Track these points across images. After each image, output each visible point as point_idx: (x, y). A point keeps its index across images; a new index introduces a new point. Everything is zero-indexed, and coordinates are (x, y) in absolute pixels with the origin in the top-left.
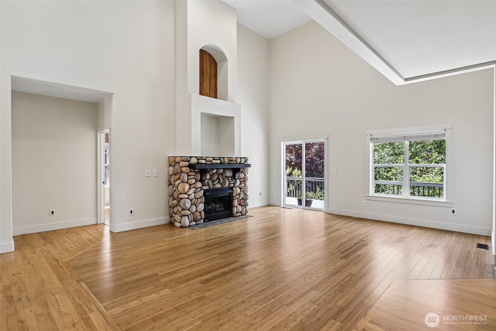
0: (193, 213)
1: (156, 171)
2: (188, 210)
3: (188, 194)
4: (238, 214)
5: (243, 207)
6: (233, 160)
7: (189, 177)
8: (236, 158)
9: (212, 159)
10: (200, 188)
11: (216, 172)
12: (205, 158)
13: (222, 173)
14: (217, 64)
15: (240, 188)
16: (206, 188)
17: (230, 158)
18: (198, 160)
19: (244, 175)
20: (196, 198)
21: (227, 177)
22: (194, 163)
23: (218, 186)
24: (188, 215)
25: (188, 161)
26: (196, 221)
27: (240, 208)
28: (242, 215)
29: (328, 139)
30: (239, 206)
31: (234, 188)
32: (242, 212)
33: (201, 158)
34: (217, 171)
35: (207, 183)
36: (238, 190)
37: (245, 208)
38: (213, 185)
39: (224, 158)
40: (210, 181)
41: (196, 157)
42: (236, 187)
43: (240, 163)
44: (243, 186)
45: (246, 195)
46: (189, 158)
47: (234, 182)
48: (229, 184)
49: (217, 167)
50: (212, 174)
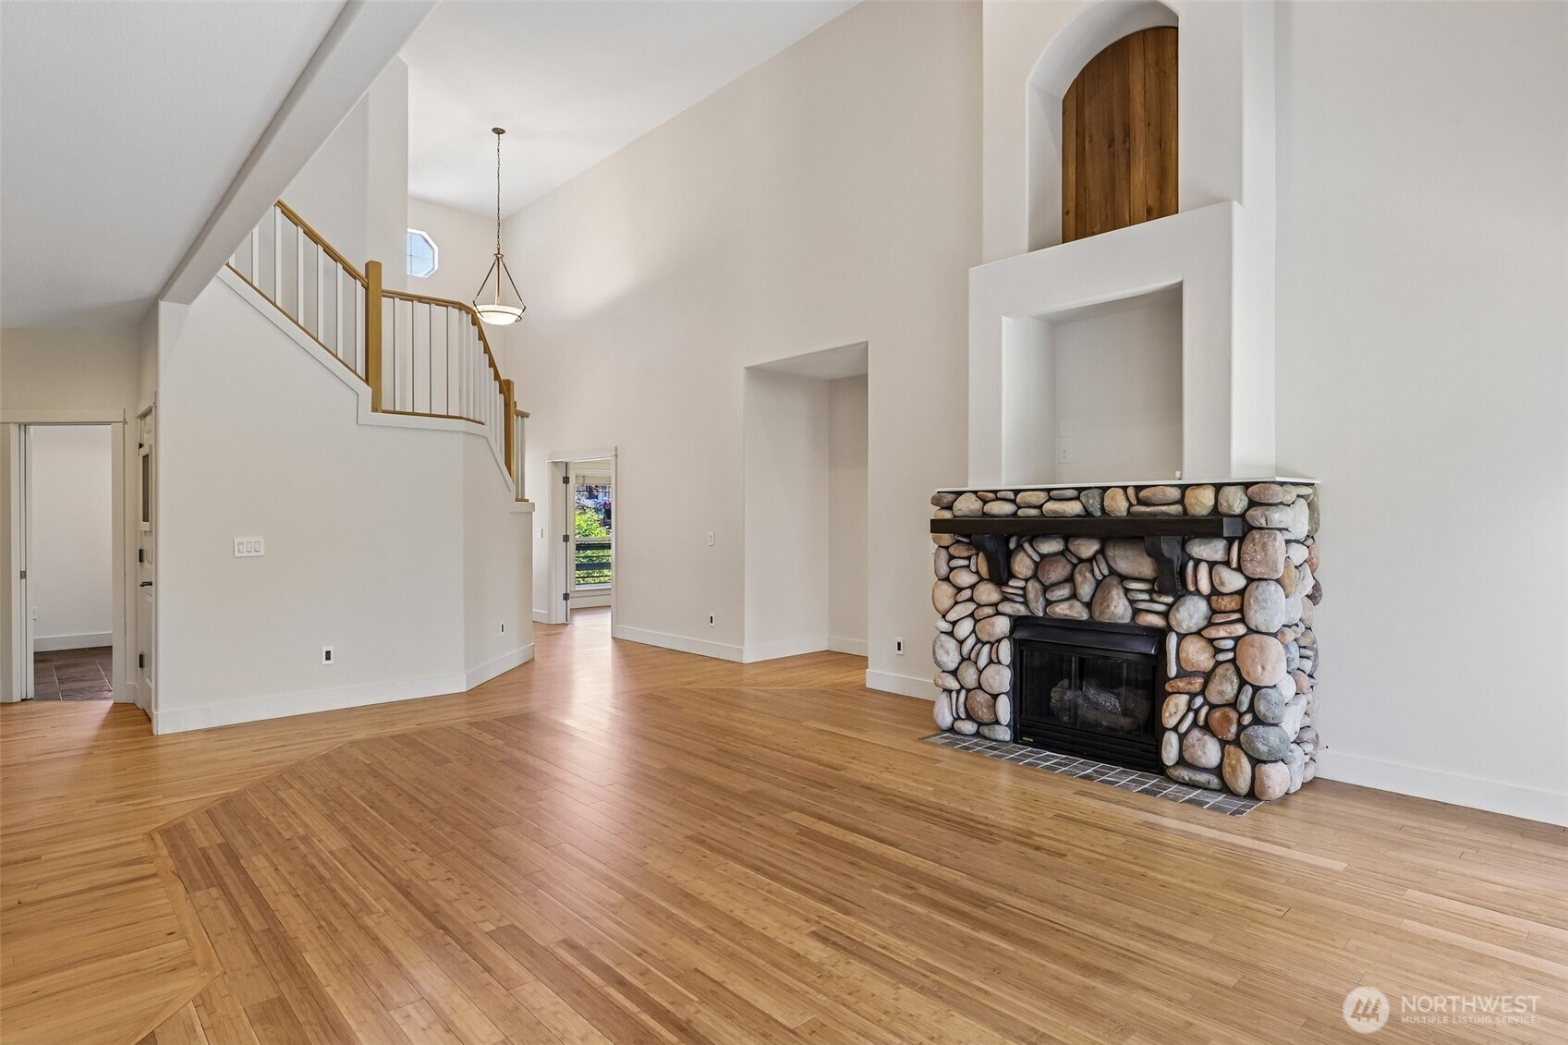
0: (968, 691)
2: (954, 673)
3: (952, 617)
4: (1185, 774)
5: (1234, 750)
6: (1154, 499)
7: (955, 563)
8: (1184, 488)
9: (1039, 498)
10: (995, 605)
11: (1062, 553)
12: (1011, 495)
13: (1094, 557)
15: (1213, 646)
16: (1014, 609)
17: (1138, 489)
18: (983, 502)
19: (1250, 580)
20: (976, 640)
21: (1123, 578)
22: (968, 514)
23: (1067, 612)
24: (950, 691)
25: (949, 507)
26: (980, 724)
27: (1209, 753)
28: (1226, 789)
30: (1196, 733)
31: (1172, 640)
32: (1228, 774)
33: (991, 496)
34: (1067, 549)
35: (1020, 592)
36: (1198, 655)
37: (1249, 760)
38: (1049, 603)
39: (1102, 490)
40: (1033, 587)
41: (975, 492)
42: (1181, 637)
43: (1212, 512)
44: (1237, 639)
45: (1256, 689)
46: (950, 497)
47: (1161, 608)
48: (1136, 612)
49: (1067, 529)
50: (1043, 557)
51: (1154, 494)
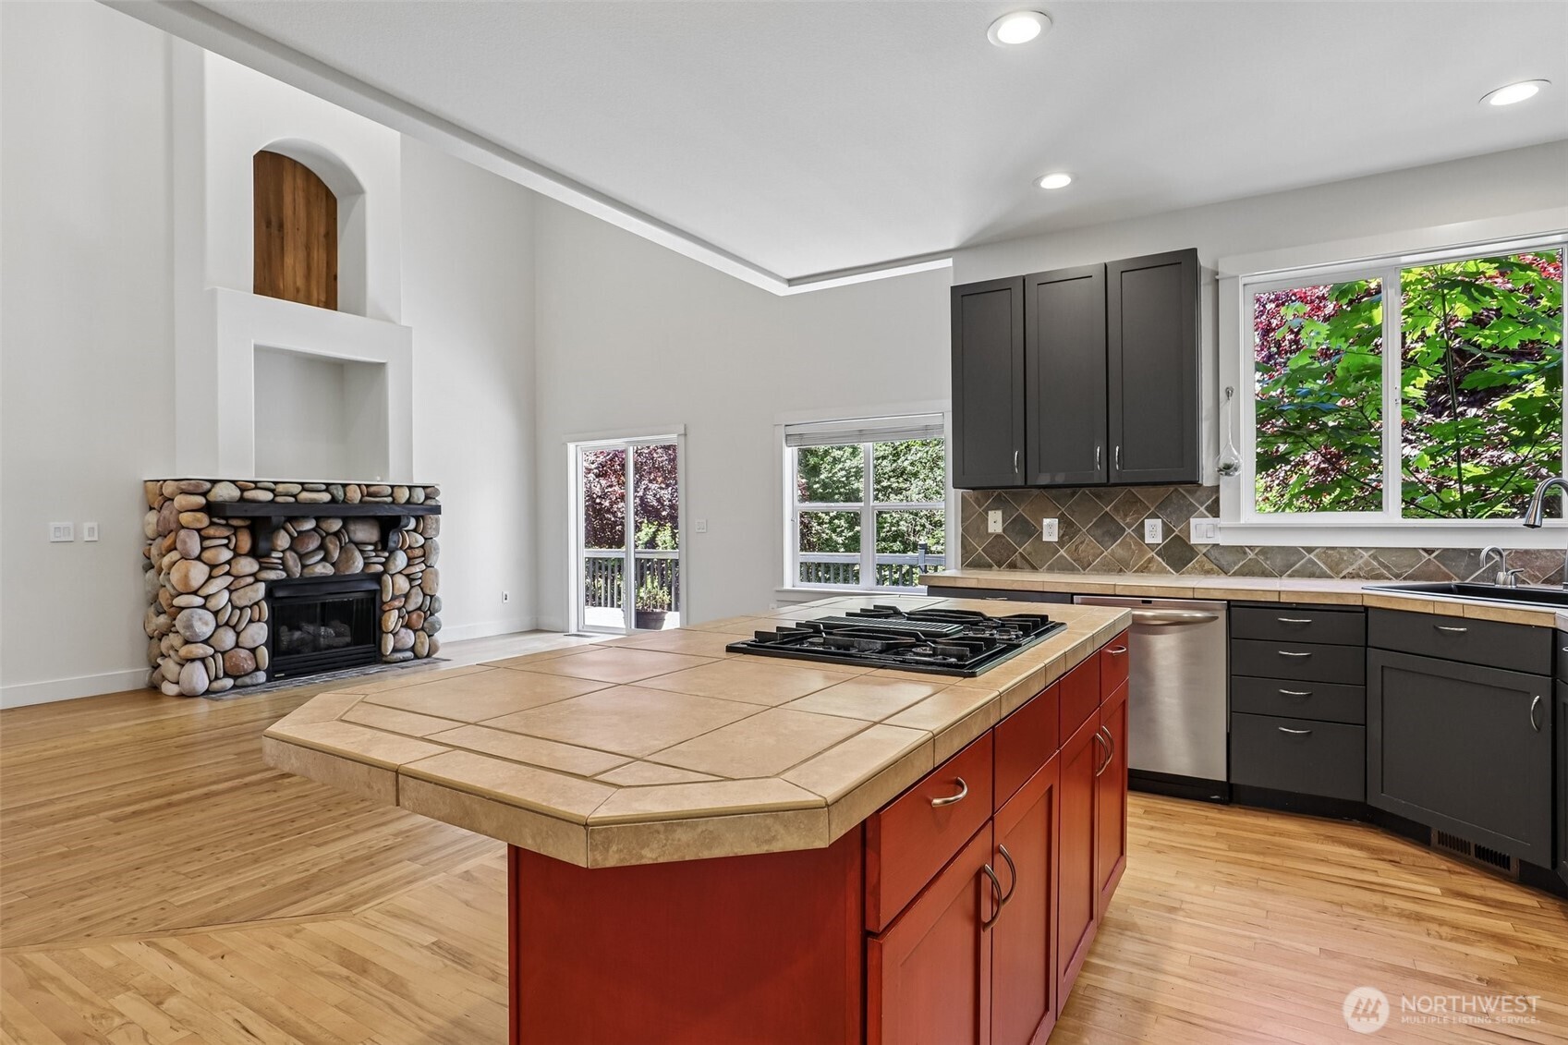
0: (223, 653)
1: (94, 525)
2: (206, 642)
3: (205, 591)
4: (400, 656)
5: (421, 633)
6: (379, 493)
7: (207, 543)
8: (392, 487)
9: (297, 489)
10: (253, 575)
11: (314, 529)
12: (272, 486)
13: (339, 531)
14: (335, 200)
15: (410, 578)
16: (272, 575)
17: (367, 486)
18: (243, 490)
19: (426, 539)
20: (234, 607)
21: (357, 544)
22: (228, 499)
23: (323, 571)
24: (203, 660)
25: (204, 494)
26: (235, 678)
27: (408, 638)
28: (416, 657)
29: (685, 435)
30: (403, 630)
31: (387, 578)
32: (418, 648)
33: (253, 485)
34: (317, 526)
35: (280, 561)
36: (403, 584)
37: (429, 636)
38: (304, 566)
39: (344, 486)
40: (291, 559)
41: (233, 482)
42: (392, 576)
43: (408, 502)
44: (422, 572)
45: (432, 597)
46: (208, 485)
47: (384, 560)
48: (366, 565)
49: (320, 513)
50: (300, 533)
51: (380, 490)
